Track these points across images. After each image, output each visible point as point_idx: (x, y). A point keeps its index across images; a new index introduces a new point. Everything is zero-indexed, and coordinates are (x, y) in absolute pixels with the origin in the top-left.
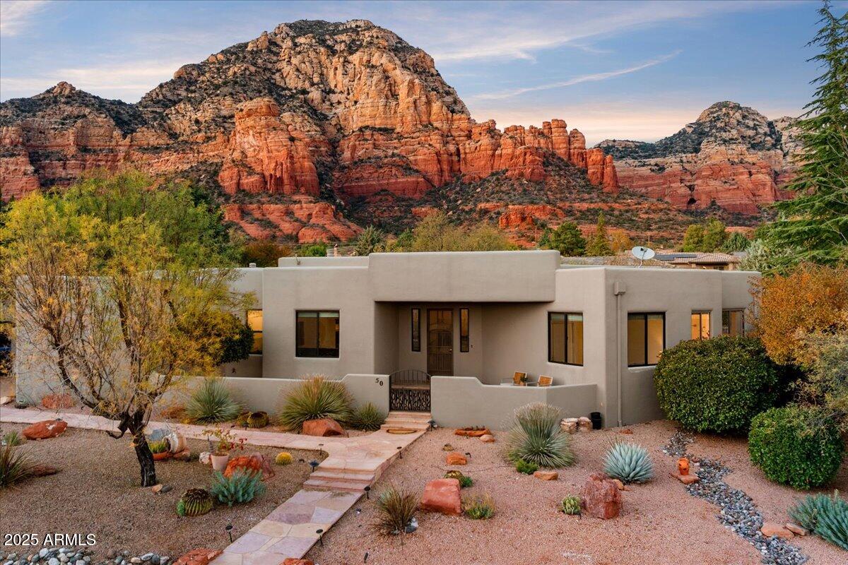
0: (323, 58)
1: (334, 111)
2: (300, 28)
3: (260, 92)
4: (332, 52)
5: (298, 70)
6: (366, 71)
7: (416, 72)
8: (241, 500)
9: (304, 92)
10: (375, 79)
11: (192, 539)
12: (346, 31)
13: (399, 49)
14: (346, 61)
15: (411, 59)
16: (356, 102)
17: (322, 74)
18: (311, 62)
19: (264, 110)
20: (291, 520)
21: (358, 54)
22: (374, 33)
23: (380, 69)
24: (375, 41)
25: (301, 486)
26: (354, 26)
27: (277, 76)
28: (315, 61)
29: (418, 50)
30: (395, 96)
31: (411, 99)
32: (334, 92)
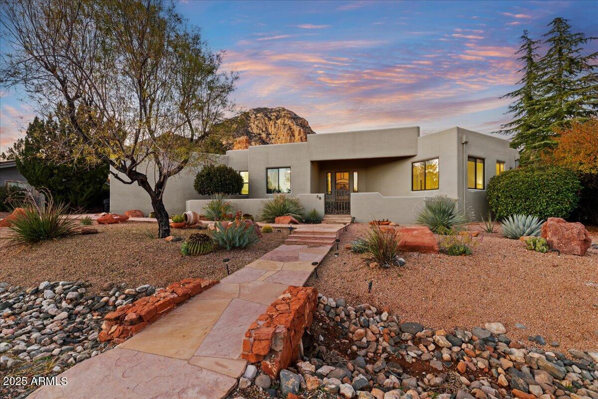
0: (267, 122)
1: (271, 141)
2: (258, 110)
3: (243, 134)
4: (270, 119)
5: (257, 126)
6: (282, 126)
7: (301, 127)
8: (237, 245)
9: (260, 134)
10: (286, 129)
11: (192, 272)
12: (275, 111)
13: (295, 118)
14: (275, 123)
15: (300, 121)
16: (279, 138)
17: (266, 128)
18: (262, 123)
19: (245, 141)
20: (281, 260)
21: (280, 120)
22: (286, 112)
23: (288, 126)
24: (286, 115)
25: (283, 242)
26: (278, 109)
27: (250, 129)
28: (264, 123)
29: (302, 119)
30: (294, 136)
31: (300, 137)
32: (271, 135)
